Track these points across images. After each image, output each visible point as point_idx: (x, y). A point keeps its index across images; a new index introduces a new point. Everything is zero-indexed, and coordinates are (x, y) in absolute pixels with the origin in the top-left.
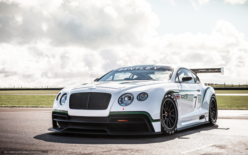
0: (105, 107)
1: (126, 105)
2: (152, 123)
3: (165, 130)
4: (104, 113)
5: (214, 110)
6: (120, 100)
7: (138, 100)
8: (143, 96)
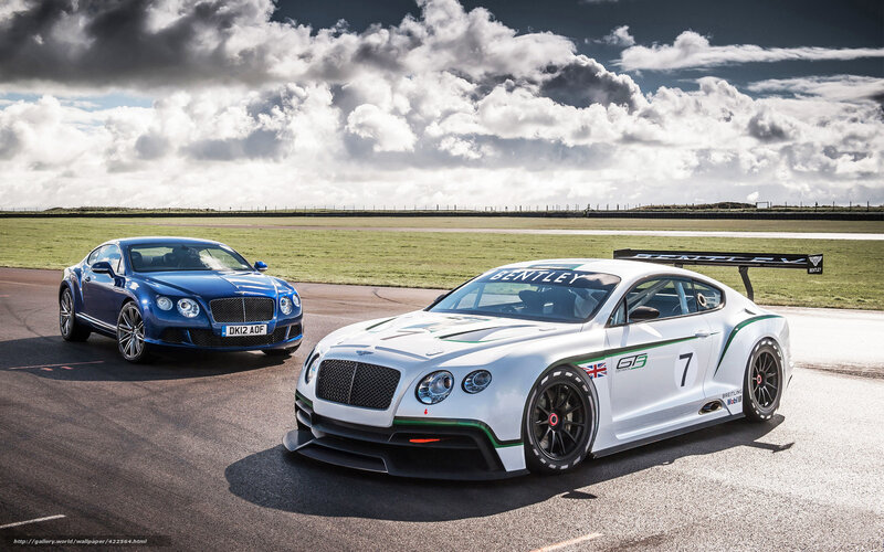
0: (384, 405)
1: (436, 401)
2: (497, 449)
3: (544, 462)
4: (380, 418)
5: (770, 380)
6: (421, 387)
7: (465, 391)
8: (478, 380)
